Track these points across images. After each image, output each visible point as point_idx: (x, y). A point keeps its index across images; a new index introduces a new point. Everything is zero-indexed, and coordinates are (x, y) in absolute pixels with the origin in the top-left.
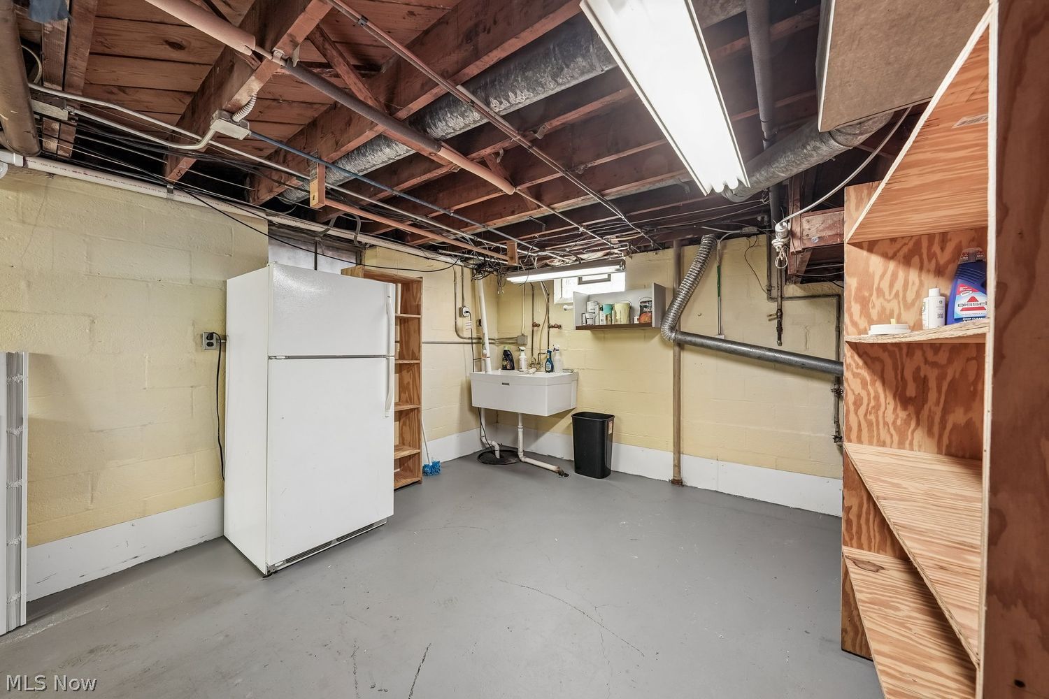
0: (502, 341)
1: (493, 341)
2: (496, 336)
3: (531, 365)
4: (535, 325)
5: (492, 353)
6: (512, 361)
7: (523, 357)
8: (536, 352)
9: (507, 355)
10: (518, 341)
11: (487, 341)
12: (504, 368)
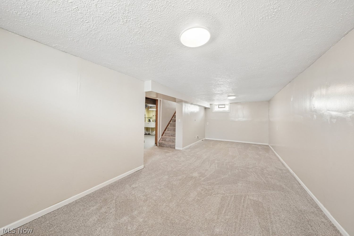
0: (149, 118)
1: (147, 118)
2: (148, 117)
3: (153, 121)
4: (153, 116)
5: (147, 120)
6: (150, 121)
7: (151, 120)
8: (153, 119)
9: (149, 120)
10: (151, 118)
11: (146, 118)
12: (149, 122)
